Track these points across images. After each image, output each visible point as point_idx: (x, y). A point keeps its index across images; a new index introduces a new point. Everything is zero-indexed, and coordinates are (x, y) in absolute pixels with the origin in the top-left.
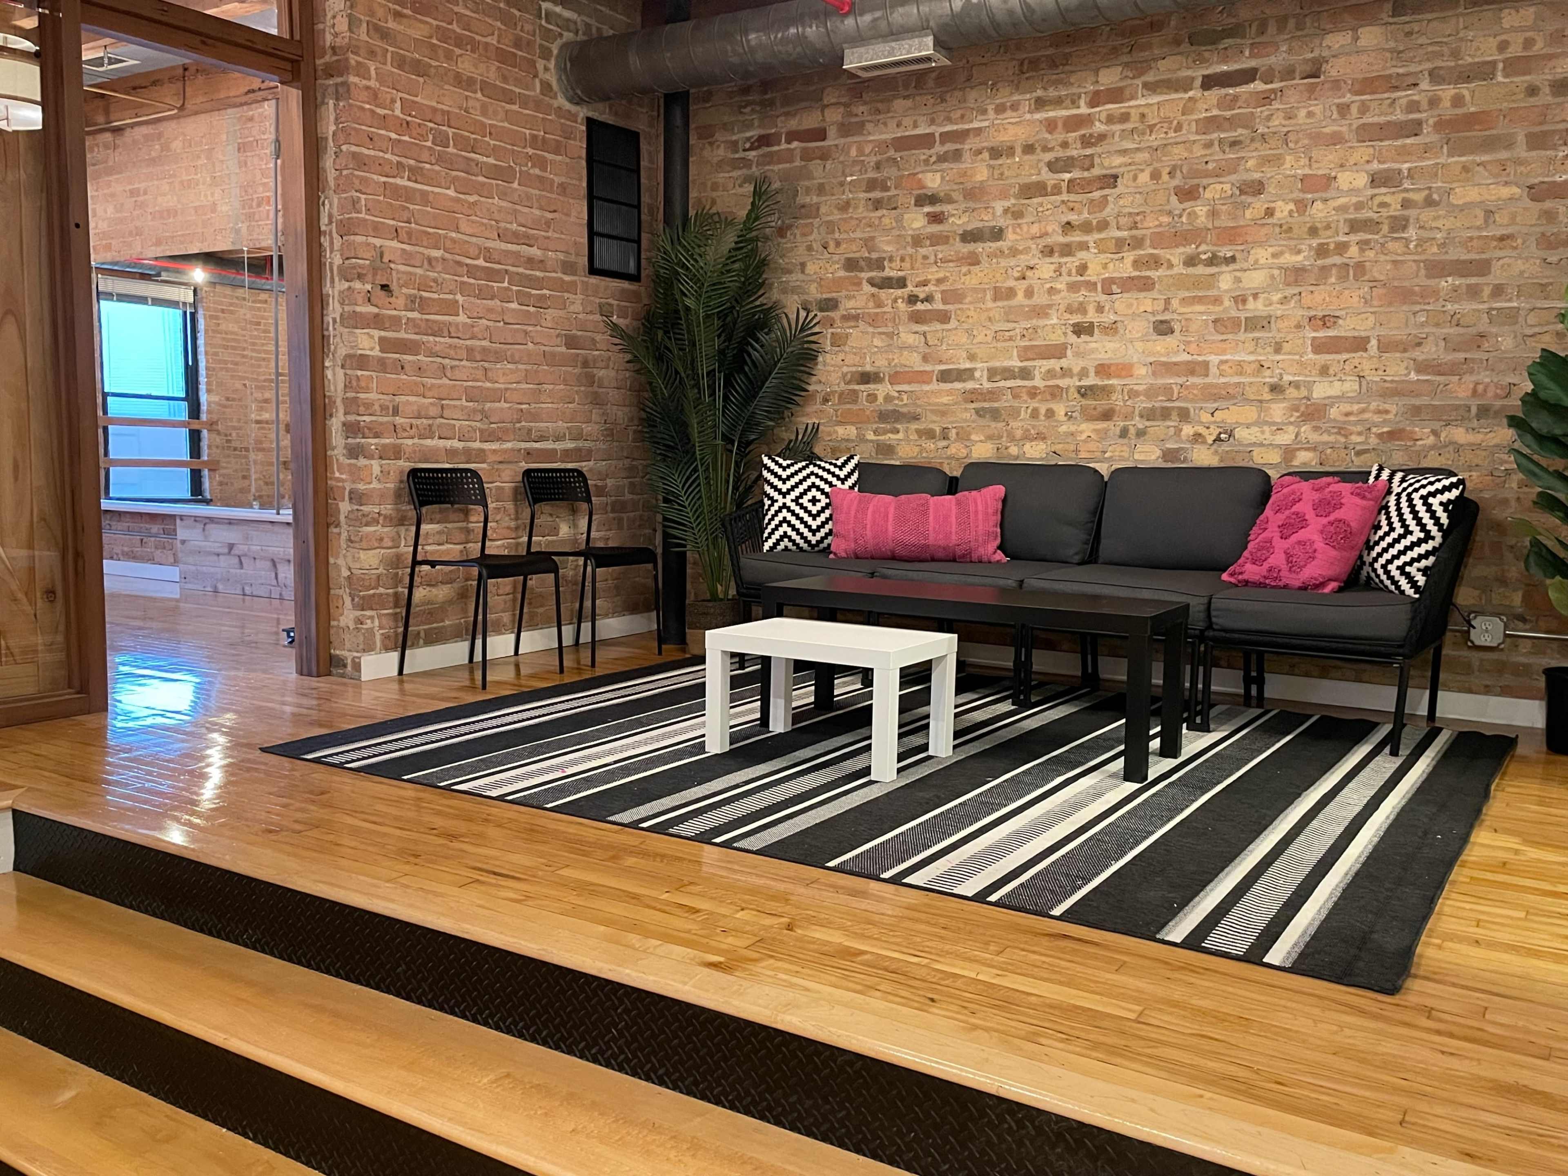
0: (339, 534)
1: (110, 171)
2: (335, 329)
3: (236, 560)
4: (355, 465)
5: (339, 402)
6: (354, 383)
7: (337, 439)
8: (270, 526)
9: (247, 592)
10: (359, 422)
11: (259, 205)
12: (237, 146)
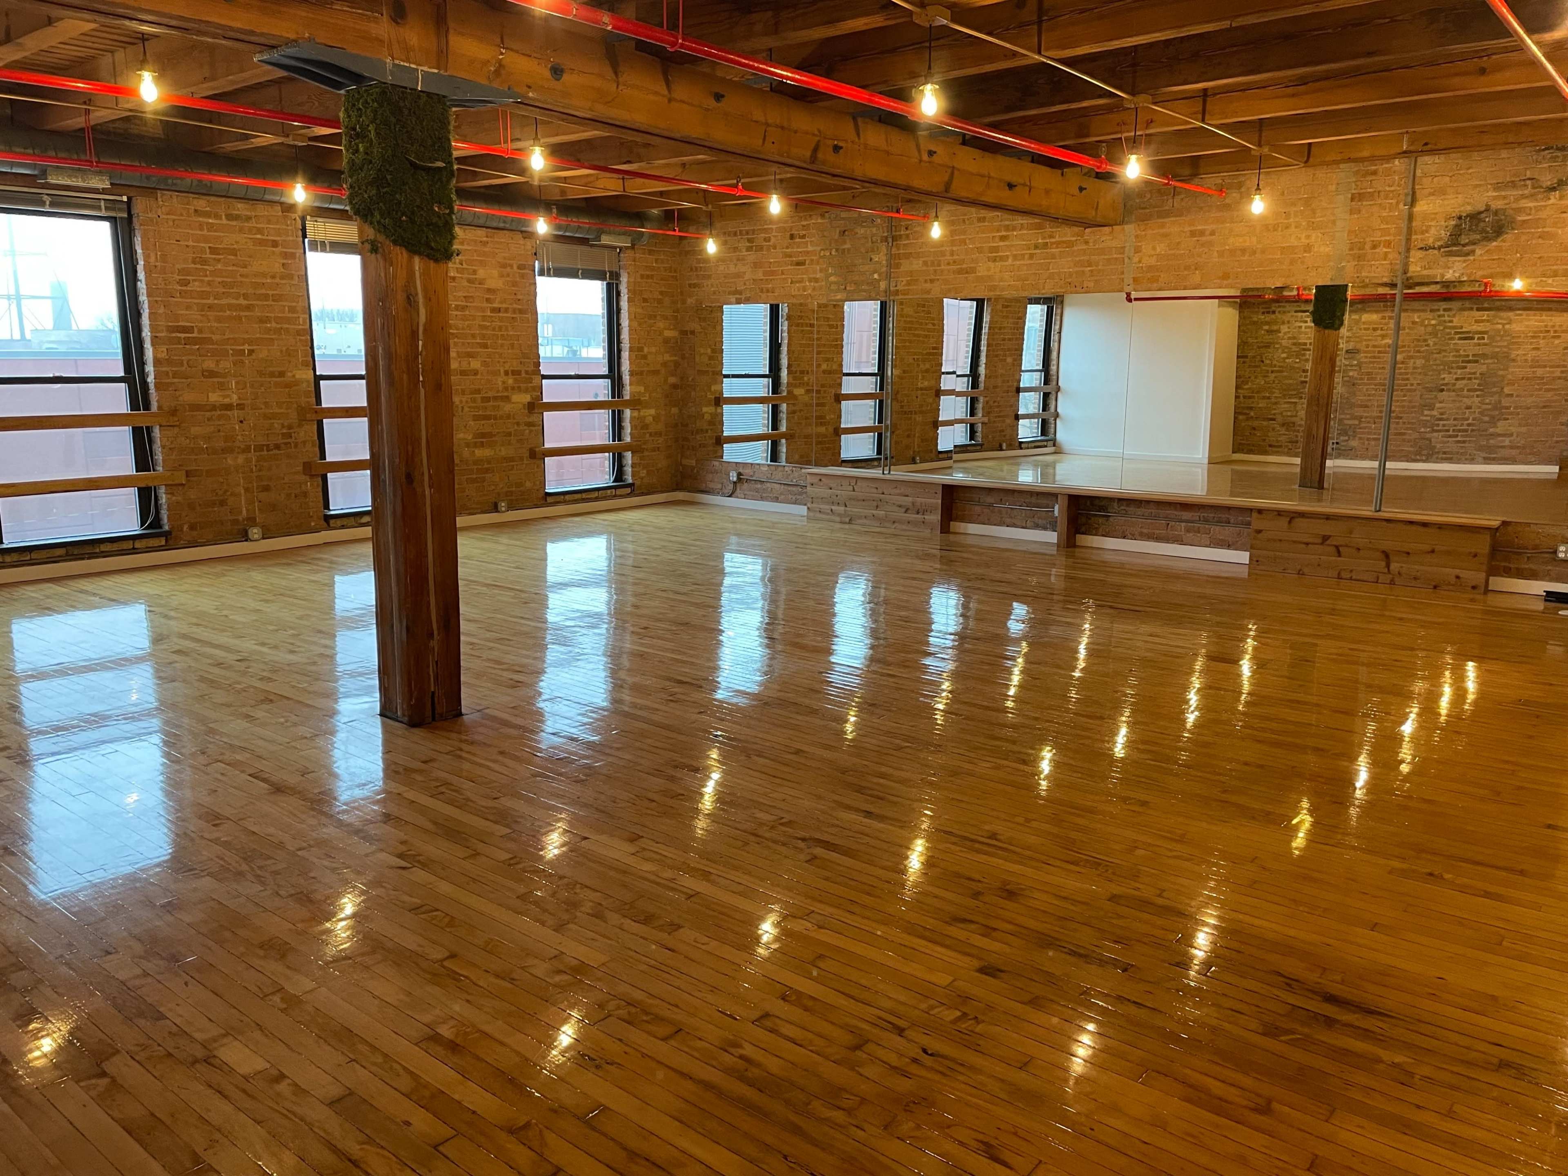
3: (1332, 550)
9: (1345, 576)
11: (1374, 247)
12: (1350, 196)
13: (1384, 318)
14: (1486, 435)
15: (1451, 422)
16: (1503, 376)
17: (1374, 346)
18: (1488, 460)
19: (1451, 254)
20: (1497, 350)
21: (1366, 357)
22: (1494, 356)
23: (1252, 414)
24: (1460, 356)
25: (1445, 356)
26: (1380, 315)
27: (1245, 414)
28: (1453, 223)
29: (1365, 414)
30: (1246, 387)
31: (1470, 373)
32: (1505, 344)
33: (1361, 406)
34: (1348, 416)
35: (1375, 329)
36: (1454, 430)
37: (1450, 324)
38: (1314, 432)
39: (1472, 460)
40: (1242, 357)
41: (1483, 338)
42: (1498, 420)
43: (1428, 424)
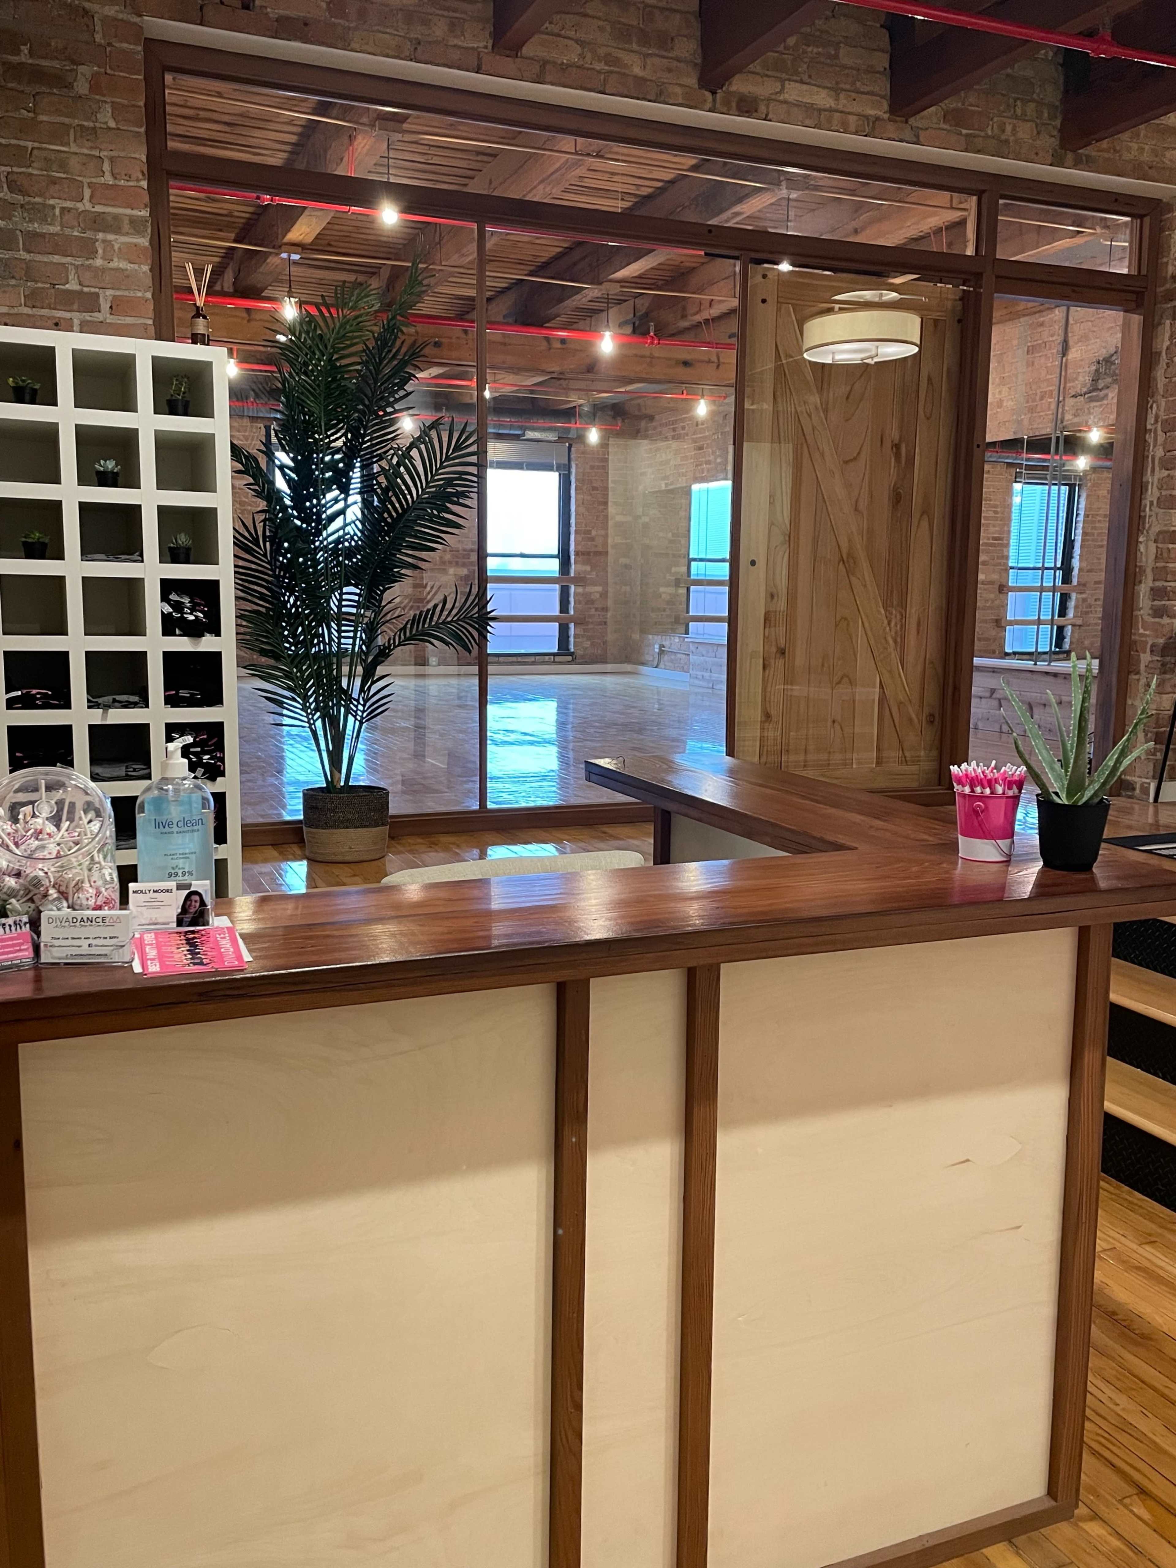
0: (1138, 680)
2: (1151, 510)
3: (996, 703)
4: (1159, 624)
5: (1149, 571)
6: (1165, 555)
7: (1144, 601)
8: (1029, 675)
9: (1004, 730)
10: (1166, 587)
11: (1042, 398)
12: (1026, 349)
19: (1091, 399)
28: (1094, 368)
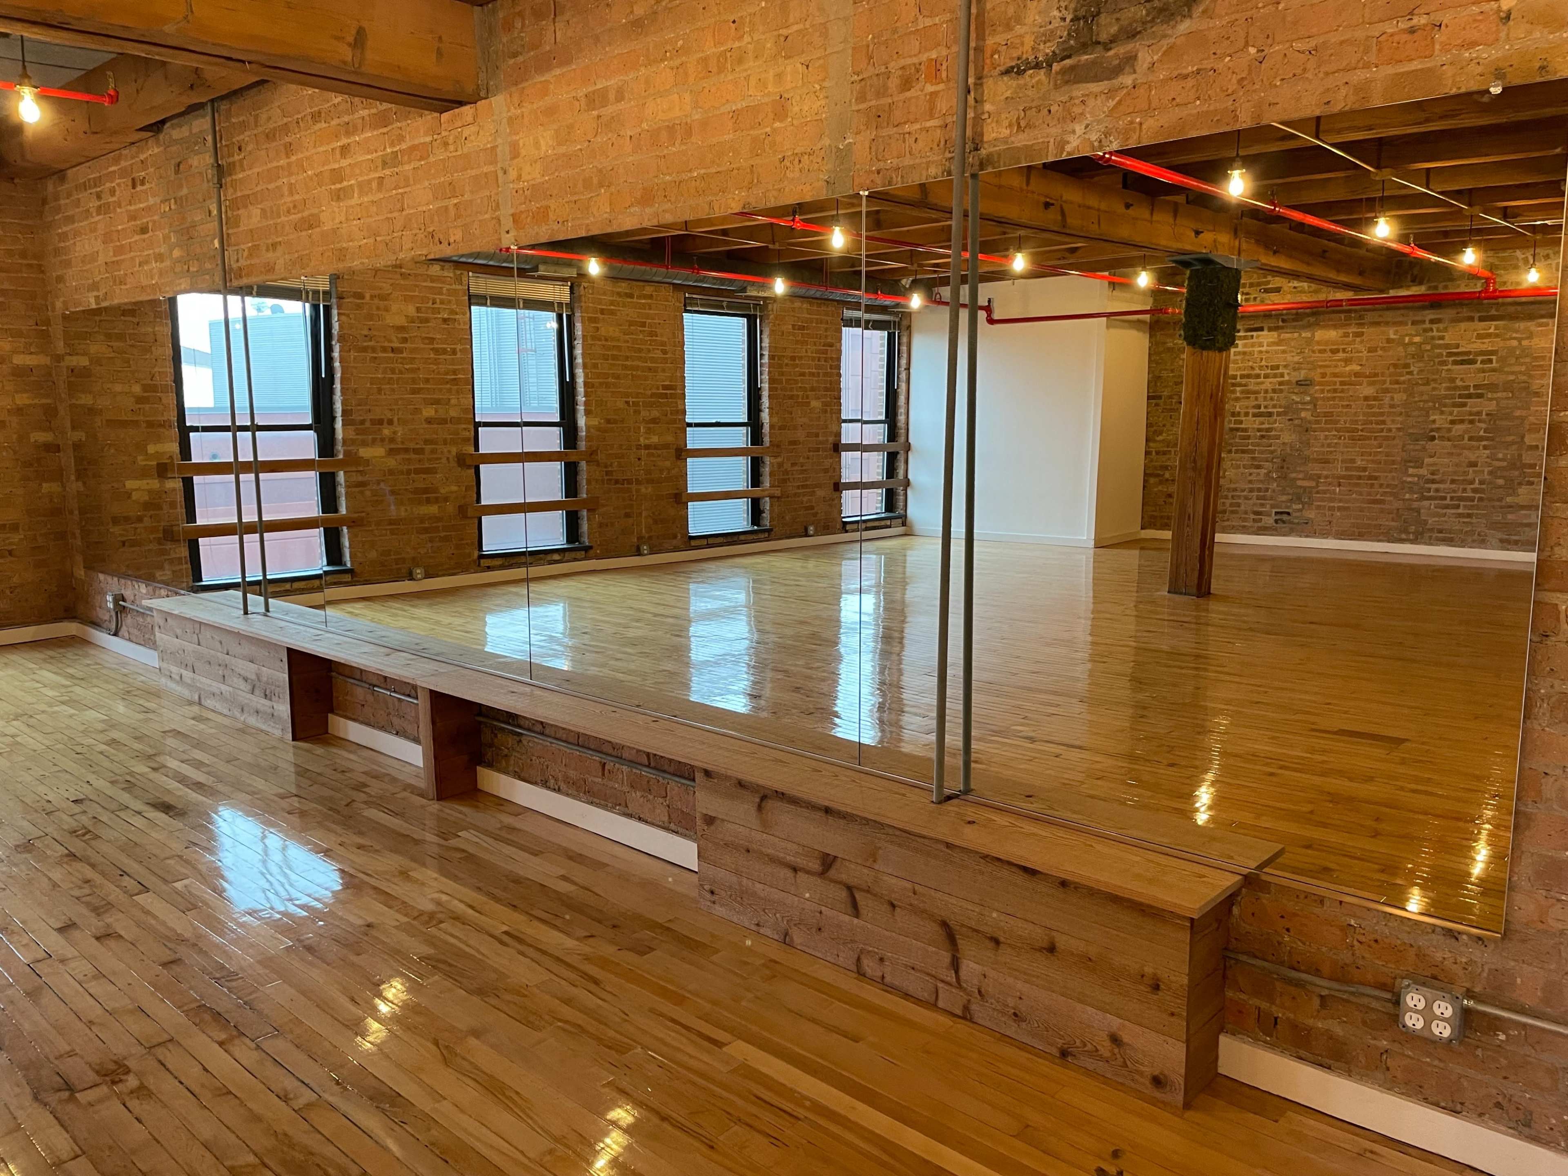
1: (544, 64)
13: (1346, 335)
14: (1501, 507)
15: (1447, 485)
16: (1523, 419)
17: (1335, 375)
18: (1506, 544)
20: (1512, 377)
21: (1322, 391)
22: (1508, 387)
23: (1167, 475)
24: (1456, 388)
25: (1434, 389)
26: (1341, 332)
27: (1158, 475)
29: (1325, 473)
30: (1160, 438)
31: (1471, 414)
32: (1523, 368)
33: (1317, 461)
34: (1301, 476)
35: (1336, 351)
36: (1452, 498)
37: (1441, 342)
38: (1190, 510)
39: (1482, 543)
40: (1153, 398)
41: (1491, 361)
42: (1520, 484)
43: (1416, 488)
